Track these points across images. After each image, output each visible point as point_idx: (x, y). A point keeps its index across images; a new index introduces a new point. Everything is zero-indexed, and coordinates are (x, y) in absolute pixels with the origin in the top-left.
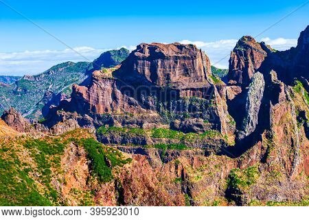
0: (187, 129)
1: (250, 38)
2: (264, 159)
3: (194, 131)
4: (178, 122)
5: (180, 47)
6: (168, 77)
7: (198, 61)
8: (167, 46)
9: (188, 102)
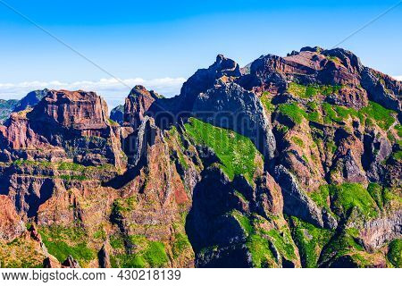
0: (88, 163)
1: (141, 87)
2: (141, 190)
3: (93, 165)
4: (80, 156)
5: (83, 94)
6: (72, 119)
7: (98, 106)
8: (72, 93)
9: (88, 140)
